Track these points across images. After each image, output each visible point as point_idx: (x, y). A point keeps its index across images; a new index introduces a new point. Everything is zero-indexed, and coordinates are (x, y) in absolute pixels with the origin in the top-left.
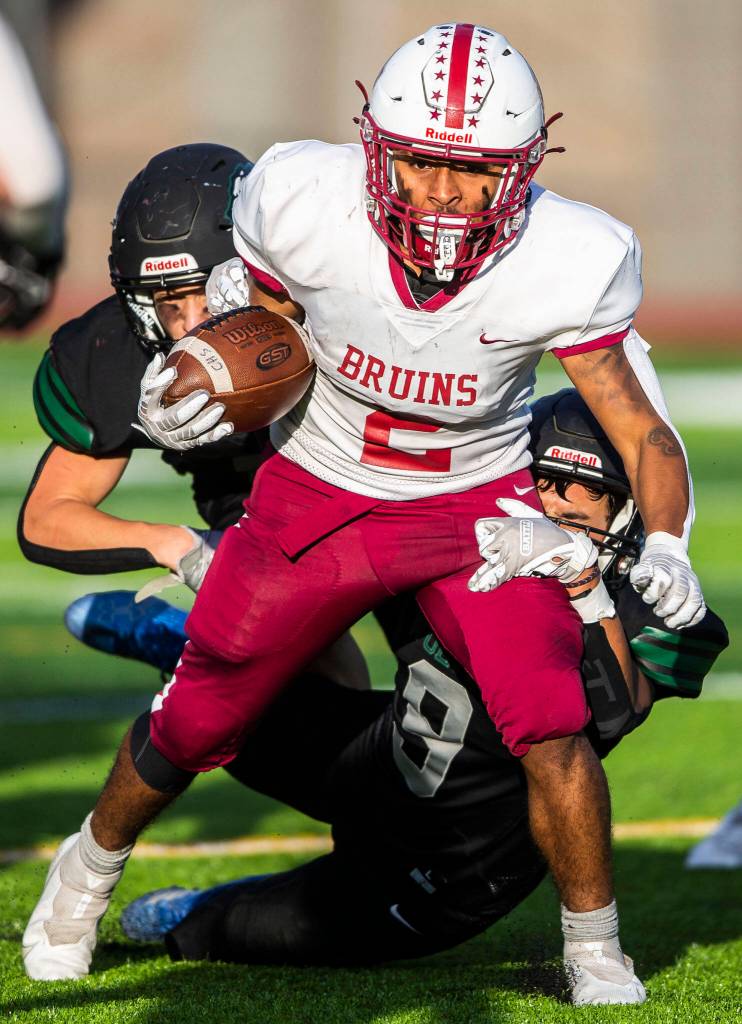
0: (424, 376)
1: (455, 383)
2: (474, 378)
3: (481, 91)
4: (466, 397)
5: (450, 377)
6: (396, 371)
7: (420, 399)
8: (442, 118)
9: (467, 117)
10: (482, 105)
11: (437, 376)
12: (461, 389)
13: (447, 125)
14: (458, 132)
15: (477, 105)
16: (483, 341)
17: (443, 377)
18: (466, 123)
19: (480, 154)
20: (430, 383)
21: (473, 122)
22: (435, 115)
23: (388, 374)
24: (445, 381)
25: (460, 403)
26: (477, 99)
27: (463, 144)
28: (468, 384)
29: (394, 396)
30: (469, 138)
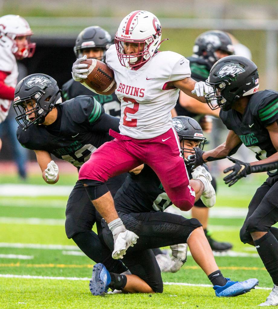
0: (133, 88)
1: (139, 90)
2: (144, 90)
3: (133, 26)
4: (141, 95)
5: (138, 89)
6: (127, 86)
7: (131, 94)
8: (125, 32)
9: (130, 32)
10: (133, 30)
11: (136, 88)
12: (141, 93)
13: (126, 34)
14: (127, 36)
15: (132, 29)
16: (147, 79)
17: (137, 88)
18: (129, 34)
19: (133, 41)
20: (134, 89)
21: (131, 33)
22: (123, 32)
23: (126, 87)
24: (137, 90)
25: (140, 96)
26: (132, 28)
27: (128, 38)
28: (142, 91)
29: (126, 93)
30: (129, 37)
